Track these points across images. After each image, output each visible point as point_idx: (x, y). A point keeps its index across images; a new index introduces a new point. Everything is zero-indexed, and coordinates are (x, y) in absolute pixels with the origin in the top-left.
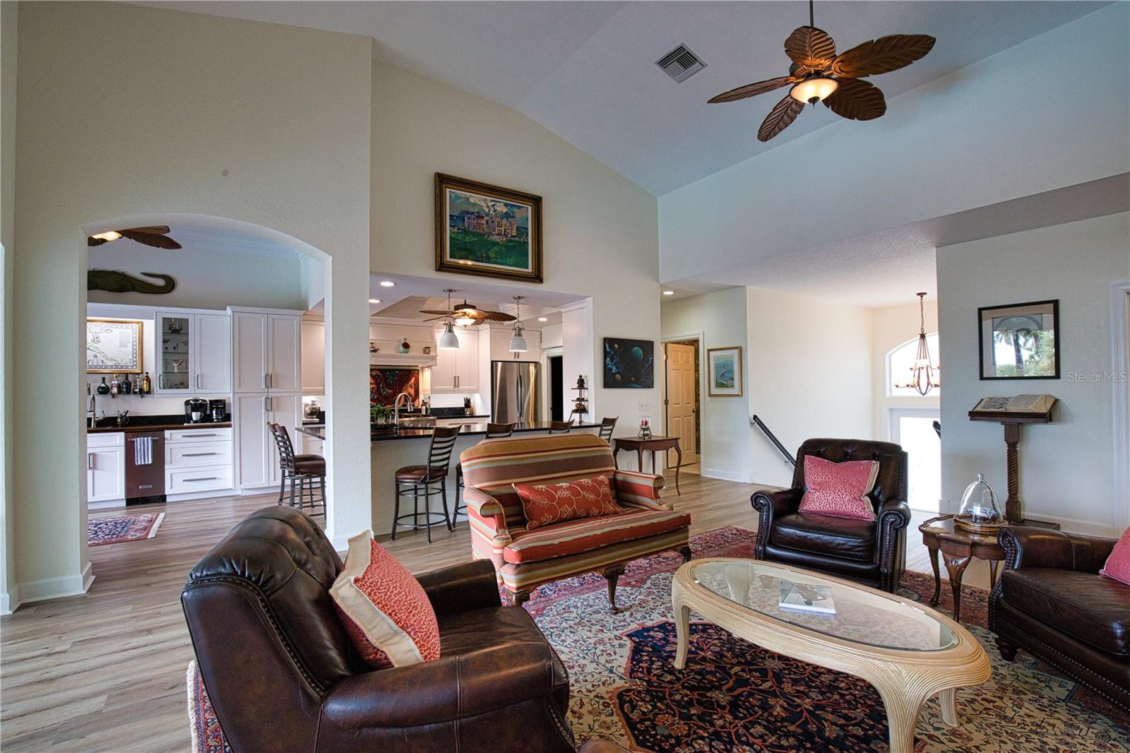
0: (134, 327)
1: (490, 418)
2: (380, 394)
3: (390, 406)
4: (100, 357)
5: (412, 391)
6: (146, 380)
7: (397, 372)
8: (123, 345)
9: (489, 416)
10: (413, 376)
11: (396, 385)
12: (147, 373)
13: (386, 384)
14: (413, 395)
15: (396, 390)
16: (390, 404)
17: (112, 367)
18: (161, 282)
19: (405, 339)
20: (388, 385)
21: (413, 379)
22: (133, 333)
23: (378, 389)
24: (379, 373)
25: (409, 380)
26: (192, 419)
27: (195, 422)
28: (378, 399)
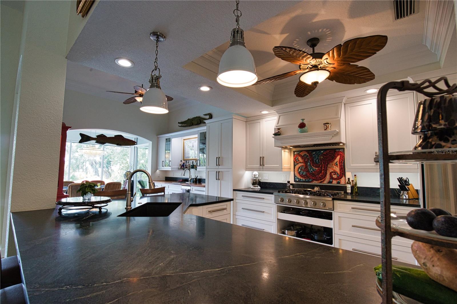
2: (308, 171)
3: (316, 182)
5: (337, 169)
7: (322, 152)
10: (338, 155)
11: (321, 163)
13: (313, 162)
14: (339, 173)
15: (321, 168)
16: (316, 180)
19: (303, 120)
20: (314, 164)
21: (338, 158)
23: (306, 167)
24: (306, 153)
25: (334, 158)
28: (306, 175)
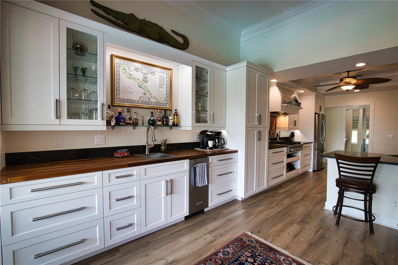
0: (168, 73)
1: (313, 144)
4: (148, 95)
5: (274, 128)
6: (176, 115)
8: (161, 86)
9: (312, 142)
12: (176, 110)
14: (275, 130)
17: (154, 103)
18: (181, 40)
19: (295, 97)
21: (275, 121)
22: (167, 78)
26: (208, 146)
27: (211, 148)
